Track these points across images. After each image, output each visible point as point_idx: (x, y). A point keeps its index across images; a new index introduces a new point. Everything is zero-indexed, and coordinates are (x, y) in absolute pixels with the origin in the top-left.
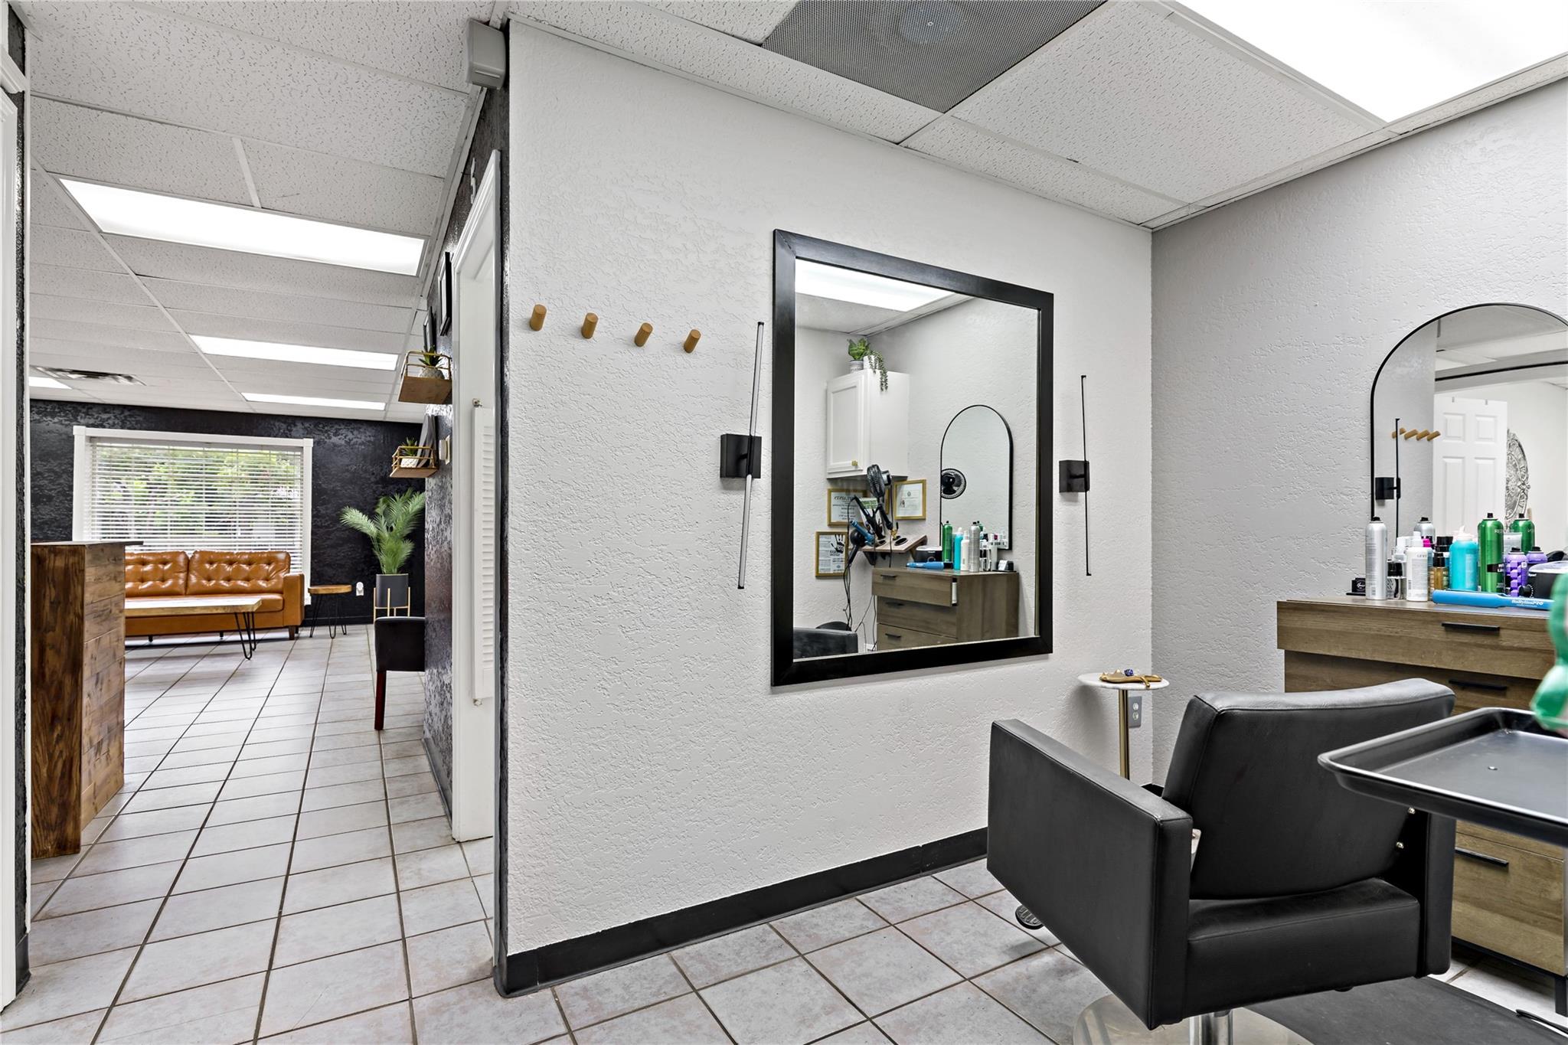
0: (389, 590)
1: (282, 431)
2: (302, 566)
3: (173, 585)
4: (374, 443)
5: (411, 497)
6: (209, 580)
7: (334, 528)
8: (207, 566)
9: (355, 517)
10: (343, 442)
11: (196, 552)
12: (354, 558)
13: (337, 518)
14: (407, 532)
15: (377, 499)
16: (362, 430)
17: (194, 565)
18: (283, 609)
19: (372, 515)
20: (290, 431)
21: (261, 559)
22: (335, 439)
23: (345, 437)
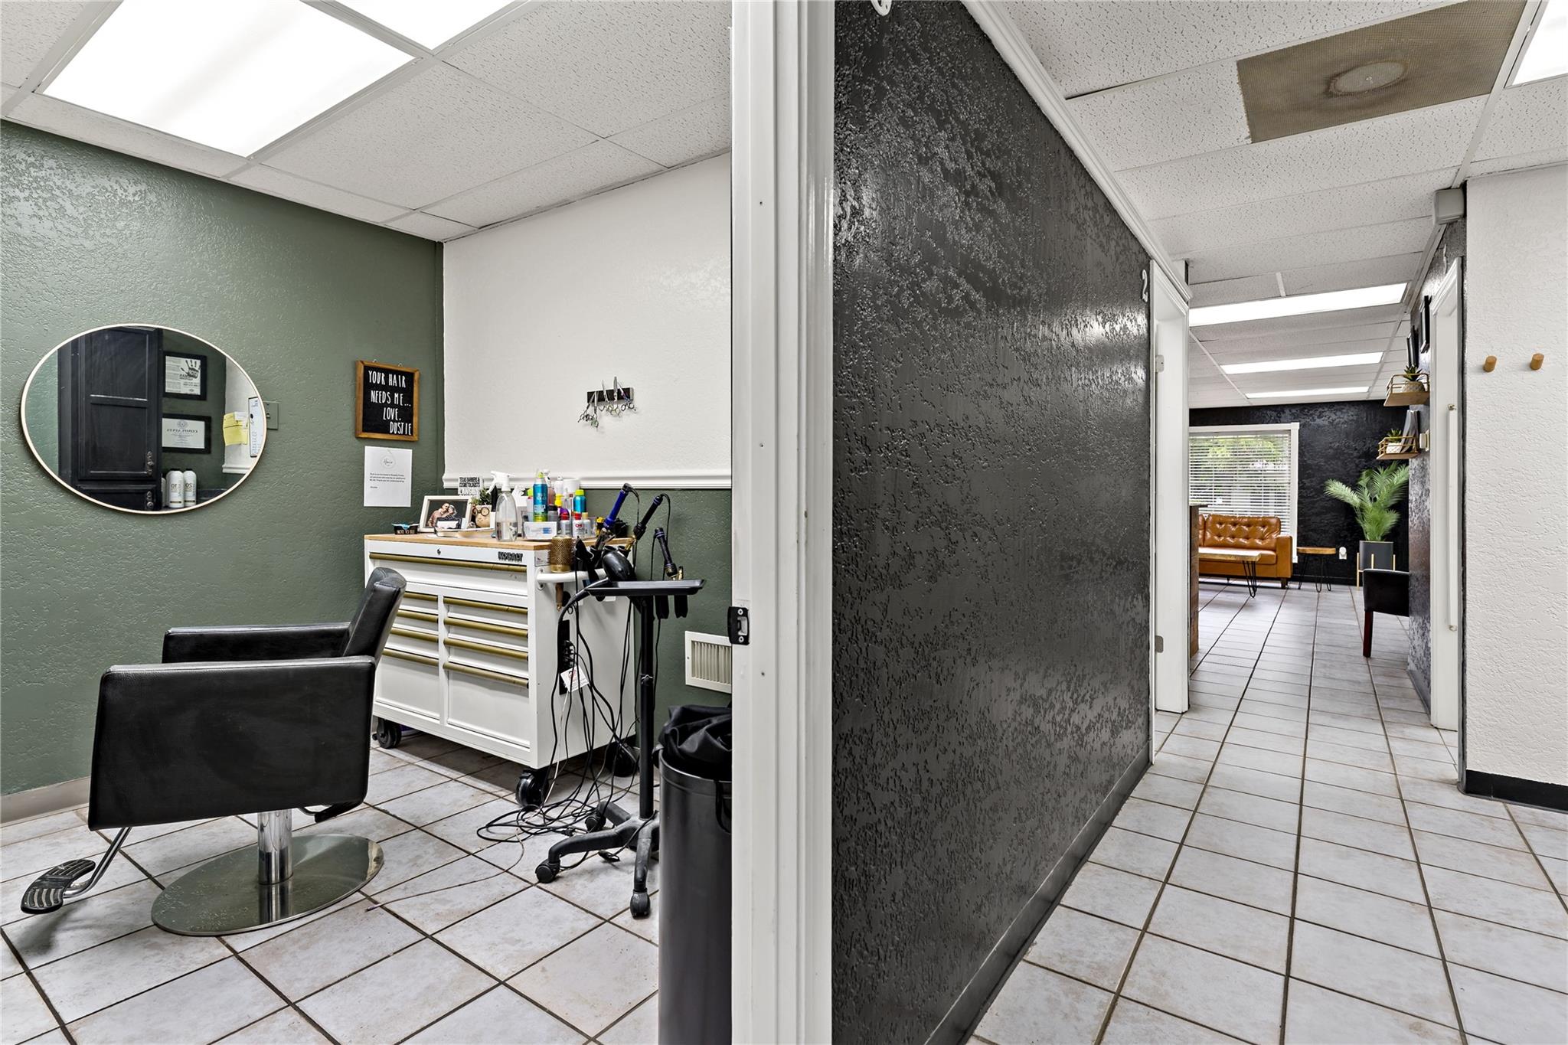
0: (1373, 555)
1: (1273, 418)
2: (1290, 529)
4: (1356, 421)
5: (1396, 470)
6: (1219, 536)
7: (1319, 498)
8: (1218, 526)
9: (1338, 489)
10: (1327, 423)
11: (1210, 515)
12: (1337, 525)
13: (1322, 489)
14: (1392, 502)
15: (1361, 472)
16: (1344, 411)
17: (1209, 525)
18: (1276, 563)
19: (1355, 487)
20: (1280, 417)
21: (1257, 522)
22: (1319, 421)
23: (1329, 418)
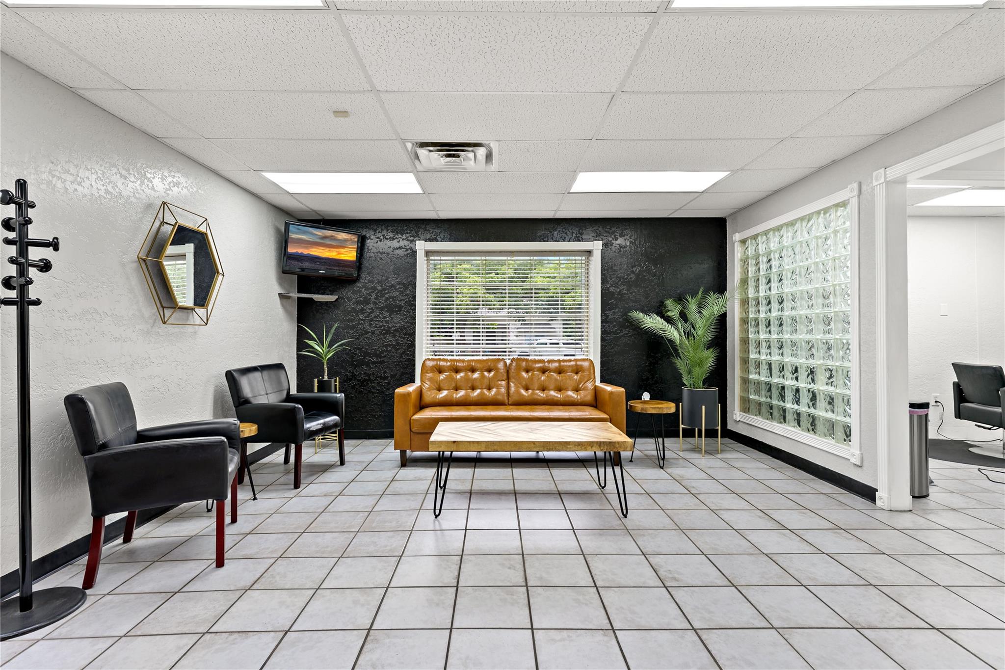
0: (704, 407)
1: (574, 235)
3: (497, 393)
6: (527, 390)
7: (622, 334)
8: (524, 374)
11: (513, 359)
12: (640, 366)
14: (707, 338)
15: (669, 301)
17: (513, 373)
19: (668, 319)
20: (582, 234)
21: (569, 367)
22: (620, 241)
23: (630, 238)
